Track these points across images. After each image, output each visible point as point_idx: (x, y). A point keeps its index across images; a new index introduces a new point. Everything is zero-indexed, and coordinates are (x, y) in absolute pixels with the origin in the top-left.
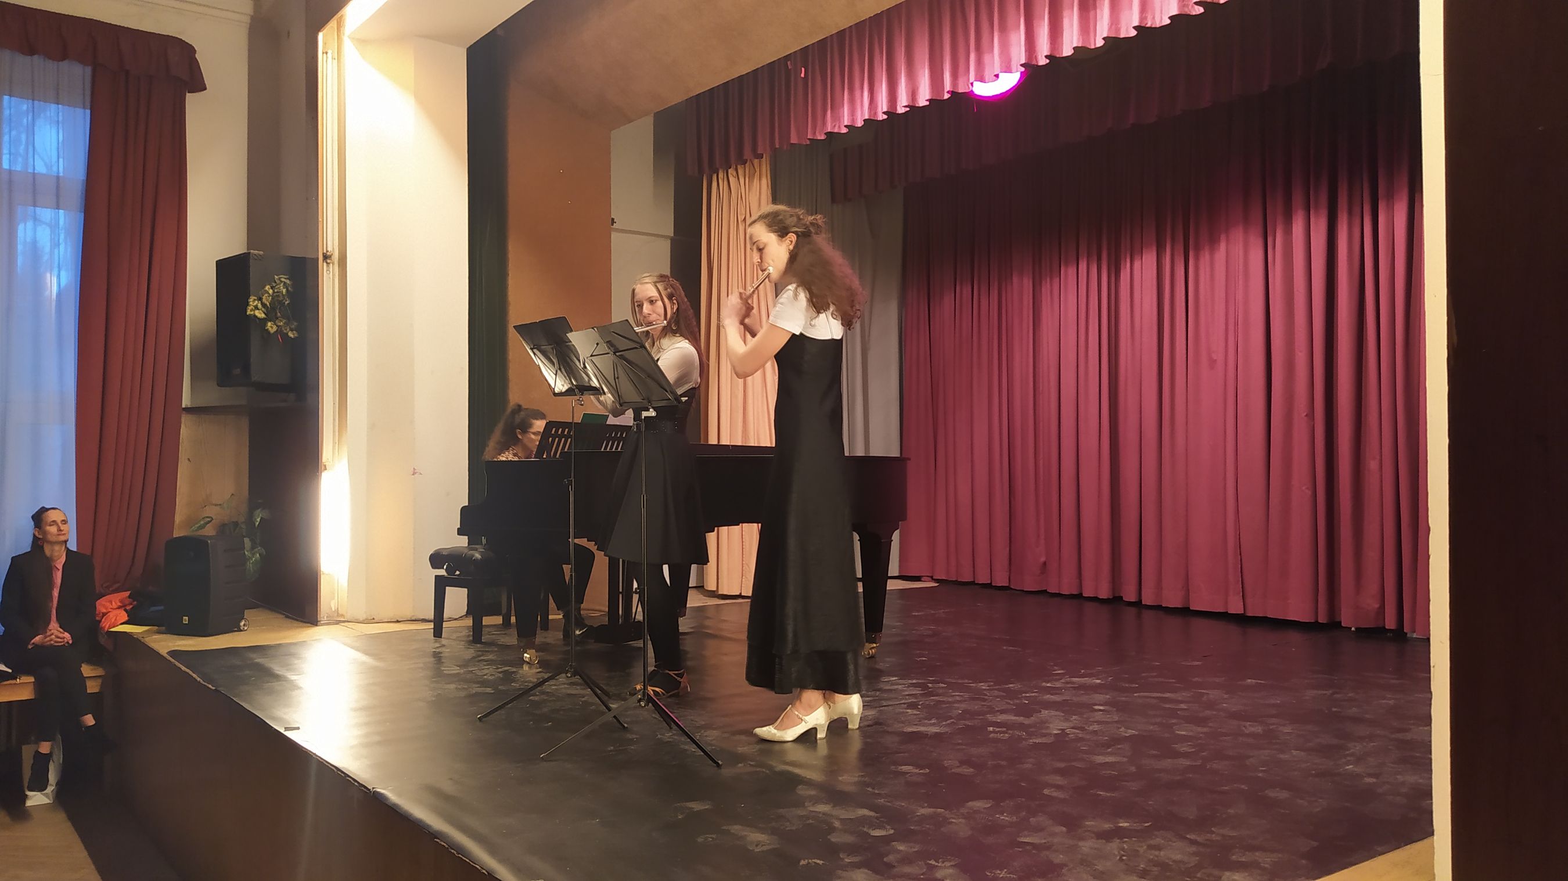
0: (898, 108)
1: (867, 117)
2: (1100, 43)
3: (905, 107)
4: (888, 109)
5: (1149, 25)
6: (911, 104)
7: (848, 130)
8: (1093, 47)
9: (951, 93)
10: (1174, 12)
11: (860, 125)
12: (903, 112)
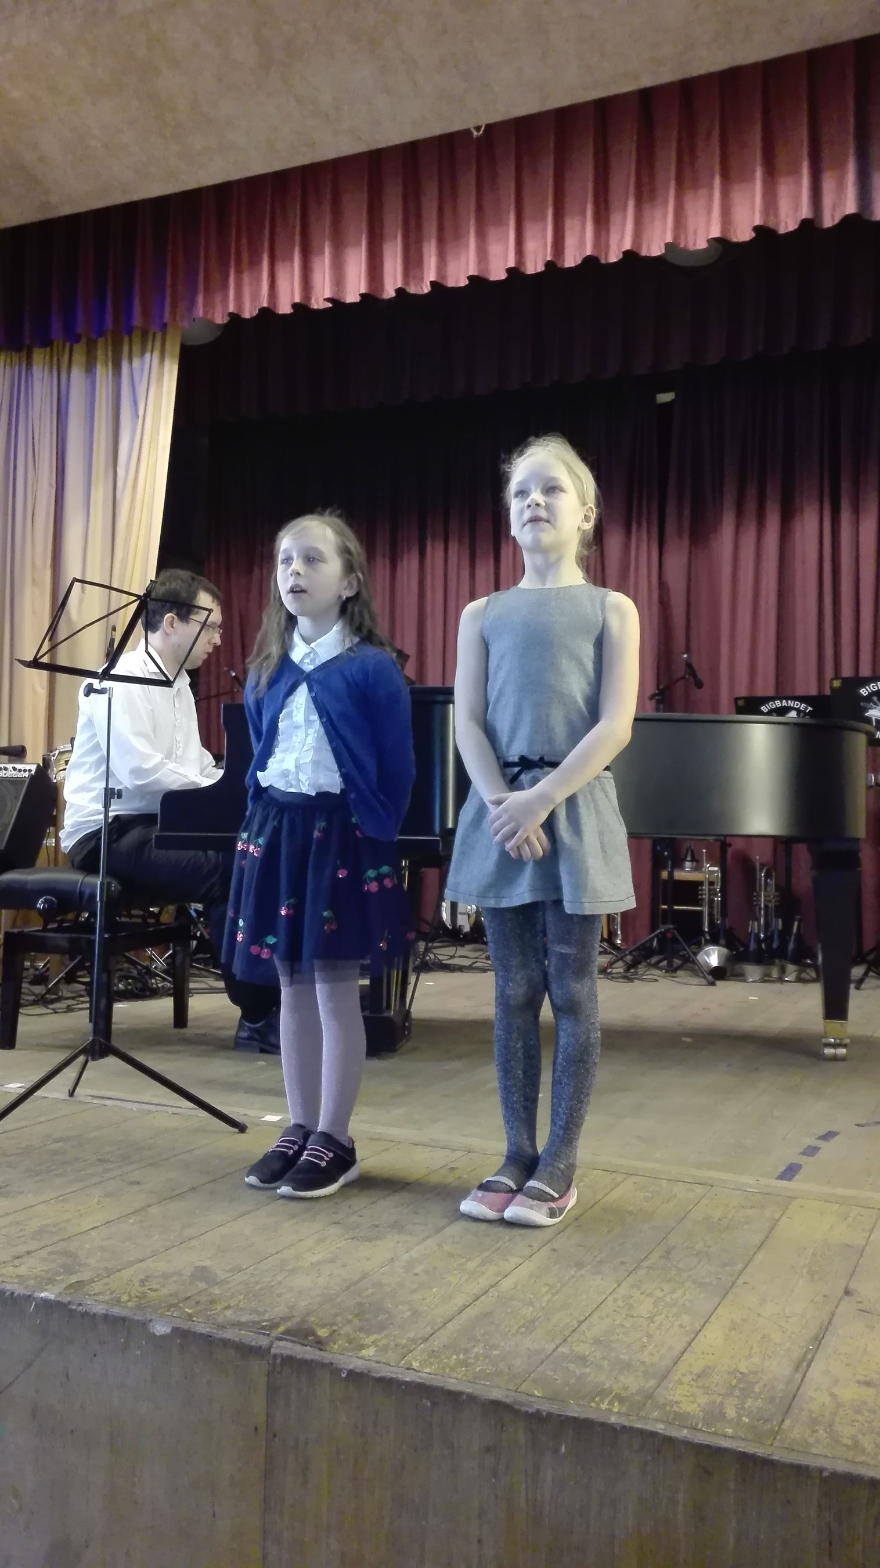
0: (313, 301)
1: (265, 305)
2: (614, 258)
3: (328, 300)
4: (301, 299)
5: (682, 245)
6: (336, 297)
7: (226, 320)
8: (603, 261)
9: (400, 291)
10: (715, 232)
11: (247, 315)
12: (321, 307)
